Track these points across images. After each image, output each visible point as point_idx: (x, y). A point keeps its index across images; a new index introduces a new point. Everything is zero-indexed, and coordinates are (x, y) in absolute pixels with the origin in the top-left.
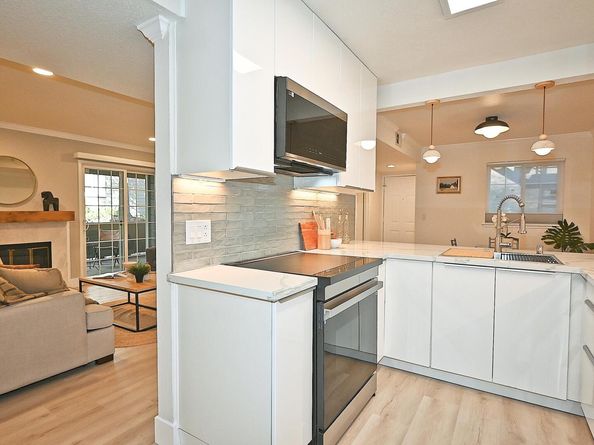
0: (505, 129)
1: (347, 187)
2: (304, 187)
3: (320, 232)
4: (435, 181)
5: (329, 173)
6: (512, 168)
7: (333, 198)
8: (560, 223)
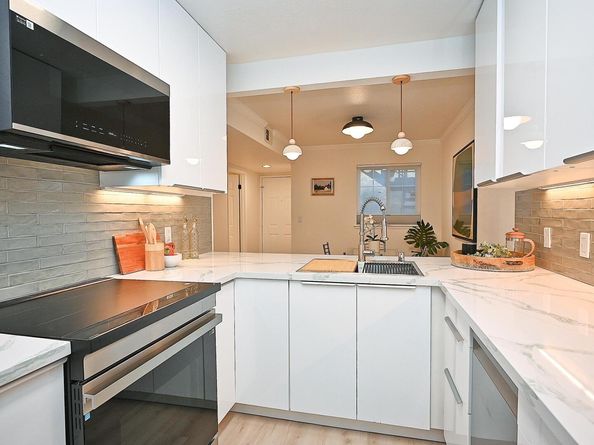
0: (369, 130)
1: (175, 186)
2: (114, 186)
3: (149, 248)
4: (310, 184)
5: (147, 166)
6: (379, 172)
7: (176, 201)
8: (418, 223)
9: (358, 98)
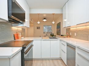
0: (46, 20)
3: (19, 36)
7: (21, 29)
9: (45, 16)
